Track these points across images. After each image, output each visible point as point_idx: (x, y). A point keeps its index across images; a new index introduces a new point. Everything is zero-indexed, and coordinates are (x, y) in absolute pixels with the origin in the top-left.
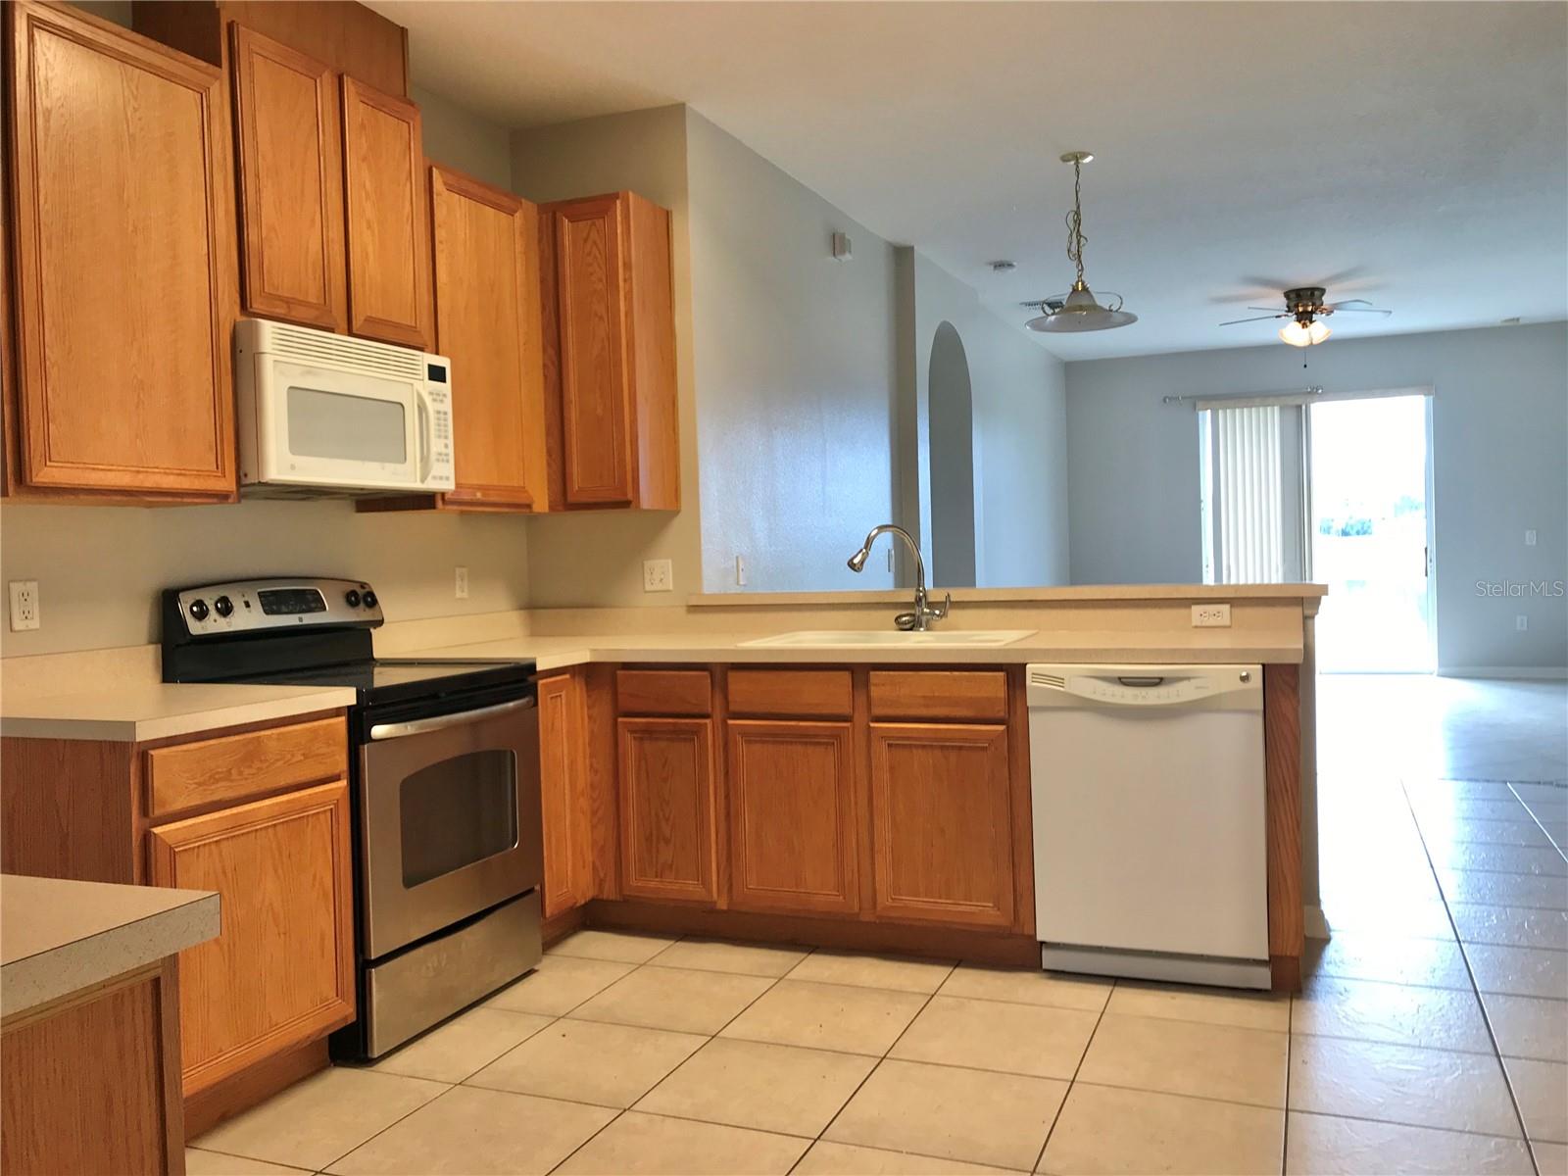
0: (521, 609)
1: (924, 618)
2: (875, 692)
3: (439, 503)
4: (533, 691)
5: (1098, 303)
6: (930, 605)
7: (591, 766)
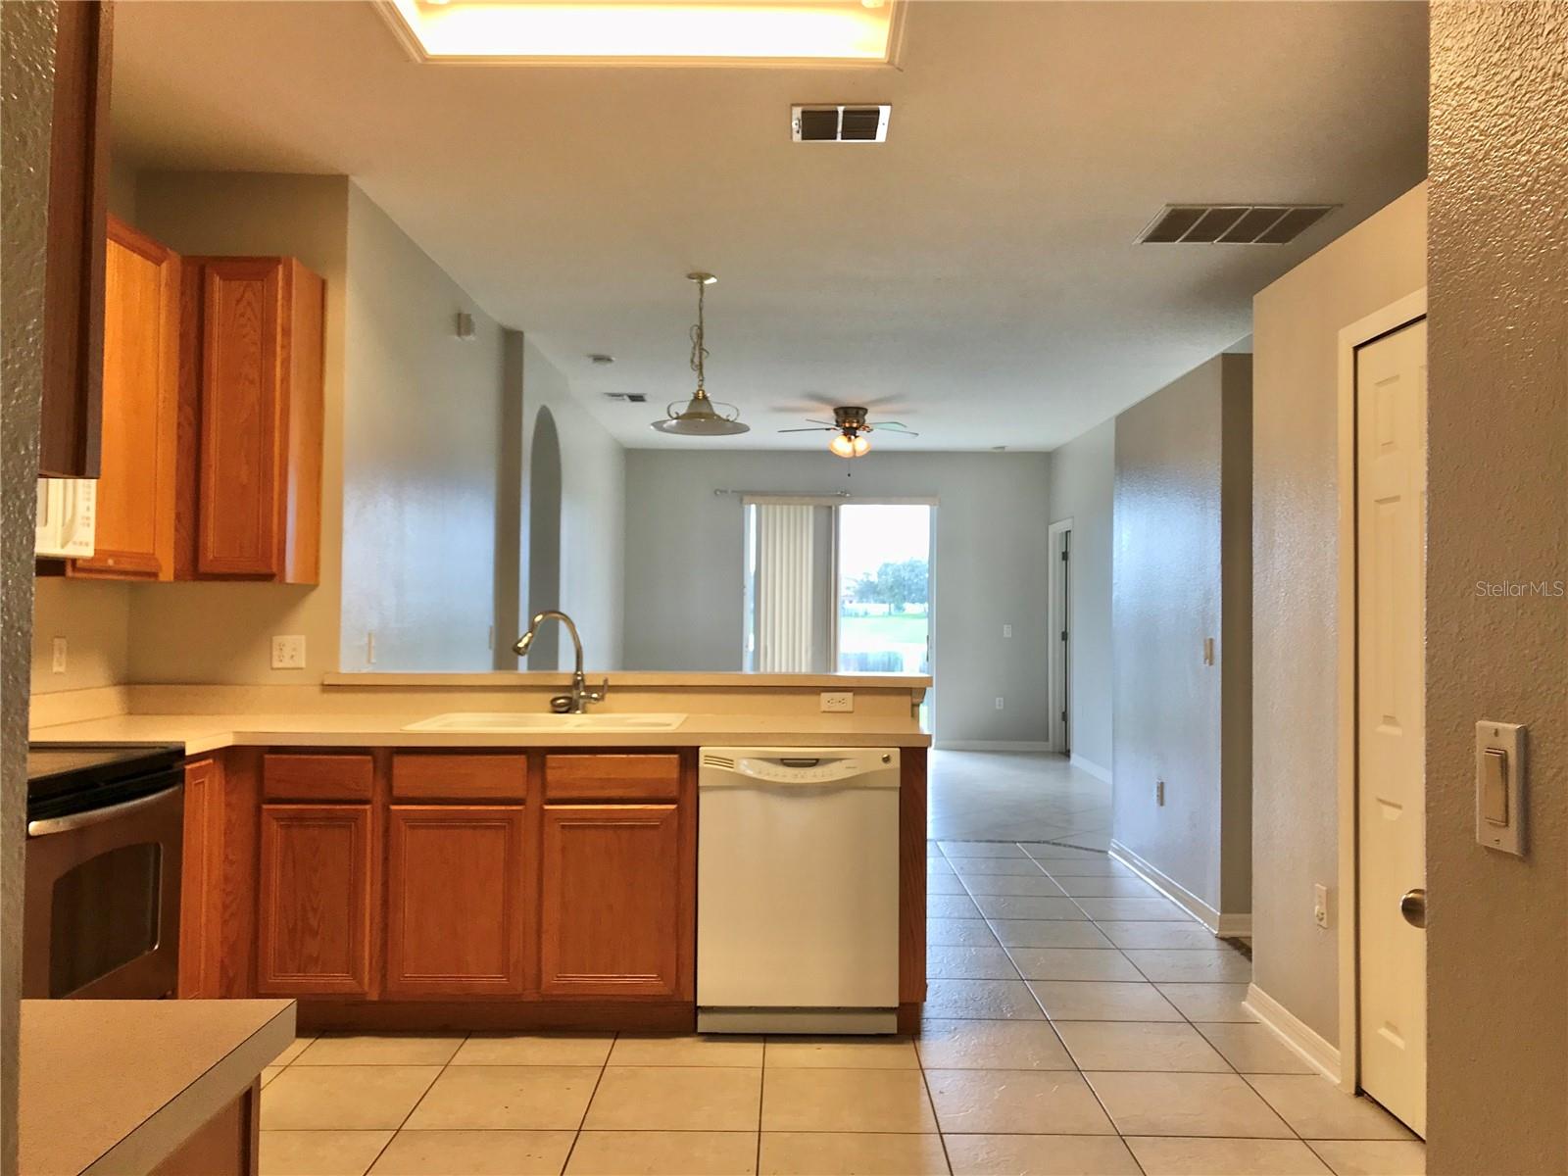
0: (115, 685)
1: (581, 701)
2: (551, 775)
3: (69, 572)
4: (179, 778)
5: (717, 412)
6: (588, 688)
7: (227, 857)
